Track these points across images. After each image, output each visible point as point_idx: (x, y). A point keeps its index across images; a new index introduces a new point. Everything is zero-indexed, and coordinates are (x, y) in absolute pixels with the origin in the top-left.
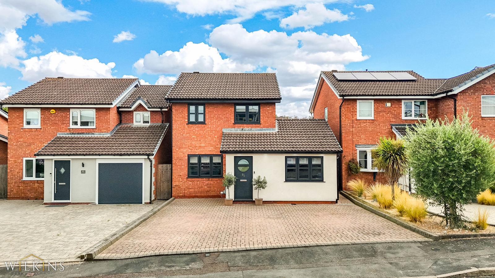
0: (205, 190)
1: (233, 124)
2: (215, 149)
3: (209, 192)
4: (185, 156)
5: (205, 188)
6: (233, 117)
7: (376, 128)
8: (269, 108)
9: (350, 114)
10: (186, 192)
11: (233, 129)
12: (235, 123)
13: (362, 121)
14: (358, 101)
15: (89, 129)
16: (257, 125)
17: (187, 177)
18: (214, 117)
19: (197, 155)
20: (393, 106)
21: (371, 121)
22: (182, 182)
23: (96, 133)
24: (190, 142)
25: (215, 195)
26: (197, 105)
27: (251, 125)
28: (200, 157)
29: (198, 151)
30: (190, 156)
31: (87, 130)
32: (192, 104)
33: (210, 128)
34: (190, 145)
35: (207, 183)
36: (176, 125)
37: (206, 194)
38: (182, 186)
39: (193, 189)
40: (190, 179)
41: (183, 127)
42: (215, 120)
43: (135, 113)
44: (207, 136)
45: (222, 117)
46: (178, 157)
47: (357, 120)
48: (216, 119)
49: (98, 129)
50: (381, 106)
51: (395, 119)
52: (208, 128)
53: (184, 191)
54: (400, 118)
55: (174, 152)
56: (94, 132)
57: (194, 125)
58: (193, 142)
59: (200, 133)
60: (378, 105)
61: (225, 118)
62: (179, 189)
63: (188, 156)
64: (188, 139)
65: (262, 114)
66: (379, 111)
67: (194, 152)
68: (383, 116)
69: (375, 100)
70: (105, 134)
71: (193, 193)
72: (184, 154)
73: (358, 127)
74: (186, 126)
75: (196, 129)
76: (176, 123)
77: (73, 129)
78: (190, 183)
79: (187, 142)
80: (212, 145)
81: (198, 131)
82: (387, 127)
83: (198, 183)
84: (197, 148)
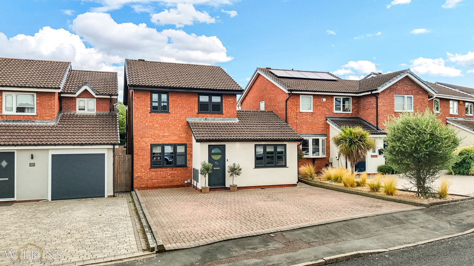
0: (168, 180)
1: (197, 113)
2: (179, 139)
3: (172, 181)
4: (148, 146)
5: (168, 178)
6: (196, 107)
7: (314, 120)
8: (230, 99)
9: (295, 107)
10: (149, 182)
11: (197, 118)
12: (198, 113)
13: (304, 113)
14: (301, 96)
15: (28, 116)
16: (220, 115)
17: (150, 167)
18: (178, 106)
19: (160, 144)
20: (327, 101)
21: (311, 114)
22: (144, 172)
23: (37, 121)
24: (153, 131)
25: (179, 185)
26: (160, 93)
27: (214, 115)
28: (163, 146)
29: (162, 140)
30: (153, 146)
31: (25, 117)
32: (155, 92)
33: (174, 117)
34: (153, 134)
35: (171, 172)
36: (138, 113)
37: (169, 185)
38: (145, 177)
39: (156, 179)
40: (153, 170)
41: (145, 116)
42: (178, 109)
43: (78, 99)
44: (171, 125)
45: (186, 106)
46: (140, 146)
47: (300, 112)
48: (180, 108)
49: (39, 116)
50: (318, 101)
51: (329, 112)
52: (172, 117)
53: (146, 182)
54: (332, 111)
55: (136, 142)
56: (35, 119)
57: (157, 114)
58: (156, 131)
59: (163, 122)
60: (316, 100)
61: (188, 107)
62: (142, 180)
63: (151, 145)
64: (151, 128)
65: (224, 105)
66: (317, 105)
67: (157, 141)
68: (320, 110)
69: (314, 95)
70: (50, 122)
71: (156, 184)
72: (146, 143)
73: (301, 119)
74: (148, 115)
75: (160, 118)
76: (138, 111)
77: (6, 115)
78: (153, 173)
79: (150, 132)
80: (175, 135)
81: (161, 120)
82: (323, 119)
83: (162, 173)
84: (160, 137)
